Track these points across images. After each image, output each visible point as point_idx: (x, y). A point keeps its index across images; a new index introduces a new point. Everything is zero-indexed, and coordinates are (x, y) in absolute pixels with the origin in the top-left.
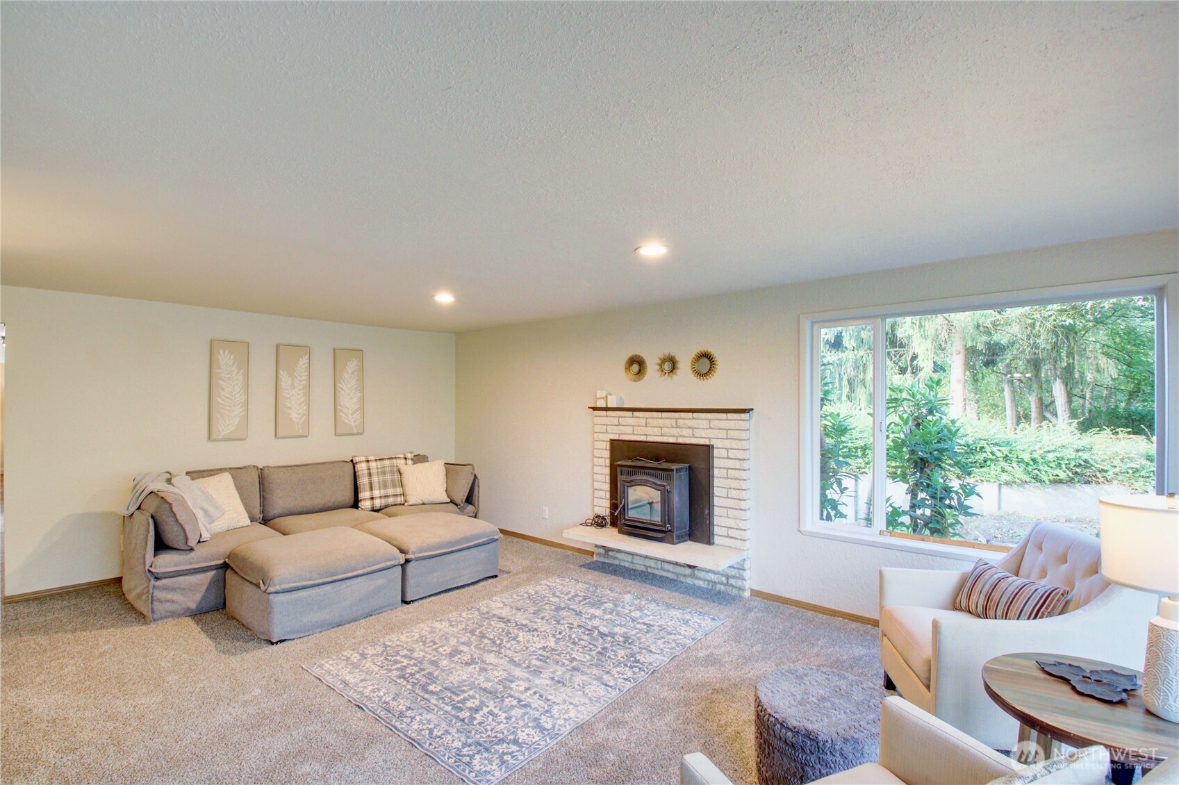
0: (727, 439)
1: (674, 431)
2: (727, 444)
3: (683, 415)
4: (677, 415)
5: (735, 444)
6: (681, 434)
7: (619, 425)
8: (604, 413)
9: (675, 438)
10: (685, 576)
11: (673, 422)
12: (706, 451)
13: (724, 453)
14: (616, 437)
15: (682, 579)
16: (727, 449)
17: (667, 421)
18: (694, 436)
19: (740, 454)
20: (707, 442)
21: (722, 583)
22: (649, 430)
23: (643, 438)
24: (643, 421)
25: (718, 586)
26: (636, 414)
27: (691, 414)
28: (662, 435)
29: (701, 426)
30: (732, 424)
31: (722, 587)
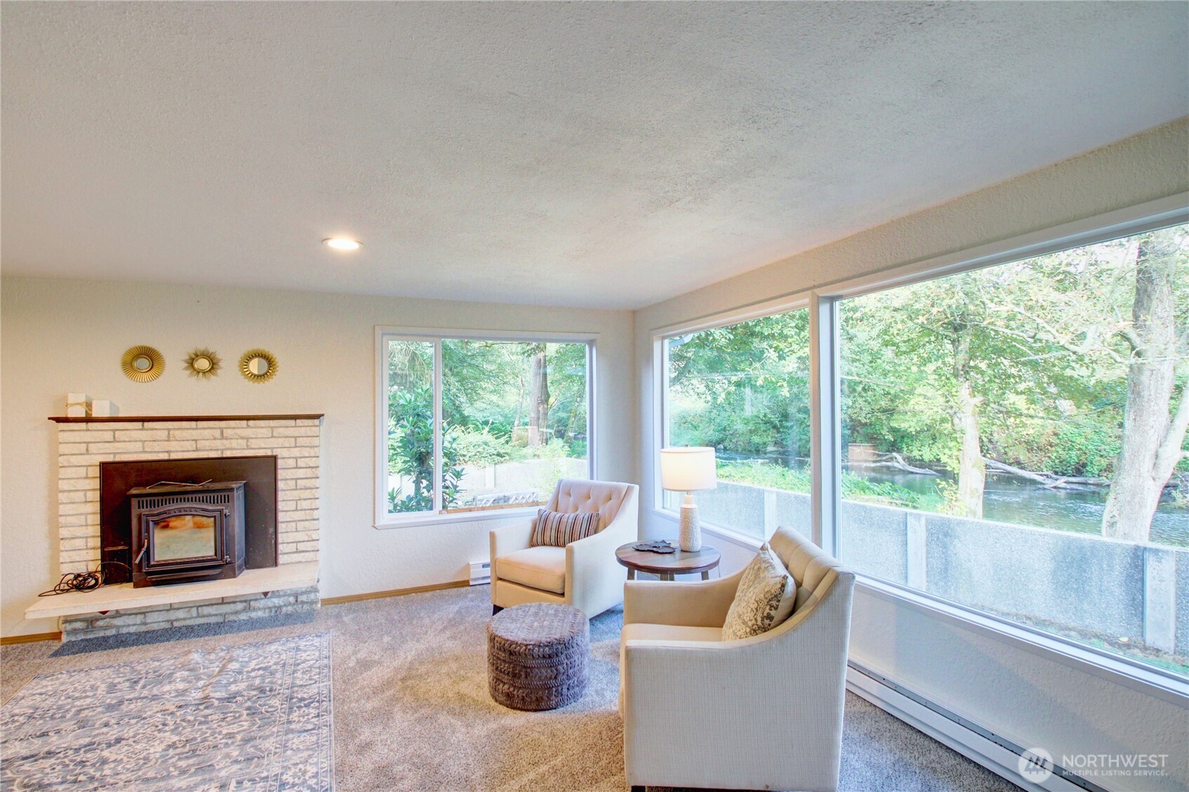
0: (296, 447)
1: (218, 444)
2: (296, 452)
3: (232, 423)
4: (223, 424)
5: (306, 452)
6: (228, 446)
7: (115, 440)
8: (83, 425)
9: (220, 452)
10: (237, 613)
11: (217, 433)
12: (270, 463)
13: (292, 463)
14: (110, 459)
15: (232, 618)
16: (296, 458)
17: (207, 433)
18: (248, 448)
19: (312, 462)
20: (269, 453)
21: (290, 604)
22: (173, 446)
23: (164, 456)
24: (164, 434)
25: (284, 609)
26: (147, 425)
27: (245, 422)
28: (197, 450)
29: (260, 436)
30: (302, 431)
31: (290, 608)
